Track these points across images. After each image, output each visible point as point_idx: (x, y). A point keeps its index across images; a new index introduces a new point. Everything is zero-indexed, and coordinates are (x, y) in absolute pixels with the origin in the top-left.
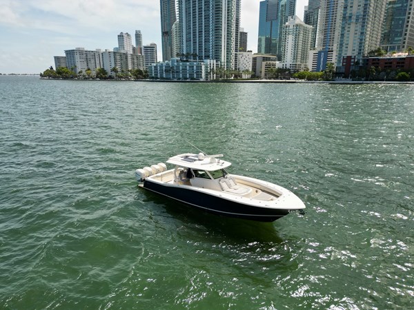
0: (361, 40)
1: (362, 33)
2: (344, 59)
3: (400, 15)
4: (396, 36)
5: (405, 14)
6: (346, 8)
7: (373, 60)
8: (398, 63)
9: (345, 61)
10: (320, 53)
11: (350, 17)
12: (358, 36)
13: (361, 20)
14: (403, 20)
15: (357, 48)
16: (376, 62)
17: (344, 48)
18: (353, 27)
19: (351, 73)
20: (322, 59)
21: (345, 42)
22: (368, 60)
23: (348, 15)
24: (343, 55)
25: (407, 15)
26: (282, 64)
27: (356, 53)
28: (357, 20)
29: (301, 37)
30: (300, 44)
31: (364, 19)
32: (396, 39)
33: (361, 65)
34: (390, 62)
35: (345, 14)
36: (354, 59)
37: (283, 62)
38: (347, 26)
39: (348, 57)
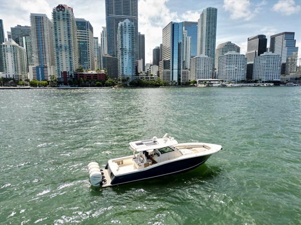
0: (71, 62)
1: (70, 58)
2: (62, 73)
3: (84, 49)
4: (85, 61)
5: (86, 49)
6: (56, 40)
7: (80, 74)
8: (94, 76)
10: (37, 68)
11: (61, 47)
12: (68, 59)
13: (68, 50)
14: (87, 52)
15: (69, 66)
16: (82, 76)
17: (60, 66)
18: (64, 53)
19: (69, 82)
20: (40, 72)
21: (60, 62)
22: (77, 74)
23: (59, 45)
24: (61, 70)
25: (88, 50)
27: (69, 70)
28: (66, 49)
29: (18, 55)
30: (19, 60)
31: (70, 49)
32: (85, 62)
33: (73, 77)
34: (89, 76)
35: (57, 45)
36: (69, 73)
37: (6, 73)
38: (60, 52)
39: (64, 72)
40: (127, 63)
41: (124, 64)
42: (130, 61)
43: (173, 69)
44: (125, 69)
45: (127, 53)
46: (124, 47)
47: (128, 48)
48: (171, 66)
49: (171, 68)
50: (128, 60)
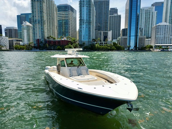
1: (42, 29)
2: (36, 40)
8: (58, 43)
9: (37, 41)
11: (36, 21)
12: (40, 30)
15: (41, 35)
16: (50, 42)
17: (35, 35)
18: (37, 25)
21: (35, 32)
23: (35, 20)
24: (36, 38)
26: (23, 43)
27: (41, 38)
31: (41, 23)
32: (66, 34)
33: (43, 43)
36: (41, 40)
37: (24, 42)
38: (35, 25)
39: (38, 39)
40: (84, 31)
41: (82, 32)
42: (87, 29)
43: (130, 36)
44: (82, 36)
45: (84, 23)
46: (82, 19)
47: (85, 18)
48: (128, 34)
49: (128, 35)
50: (86, 29)
